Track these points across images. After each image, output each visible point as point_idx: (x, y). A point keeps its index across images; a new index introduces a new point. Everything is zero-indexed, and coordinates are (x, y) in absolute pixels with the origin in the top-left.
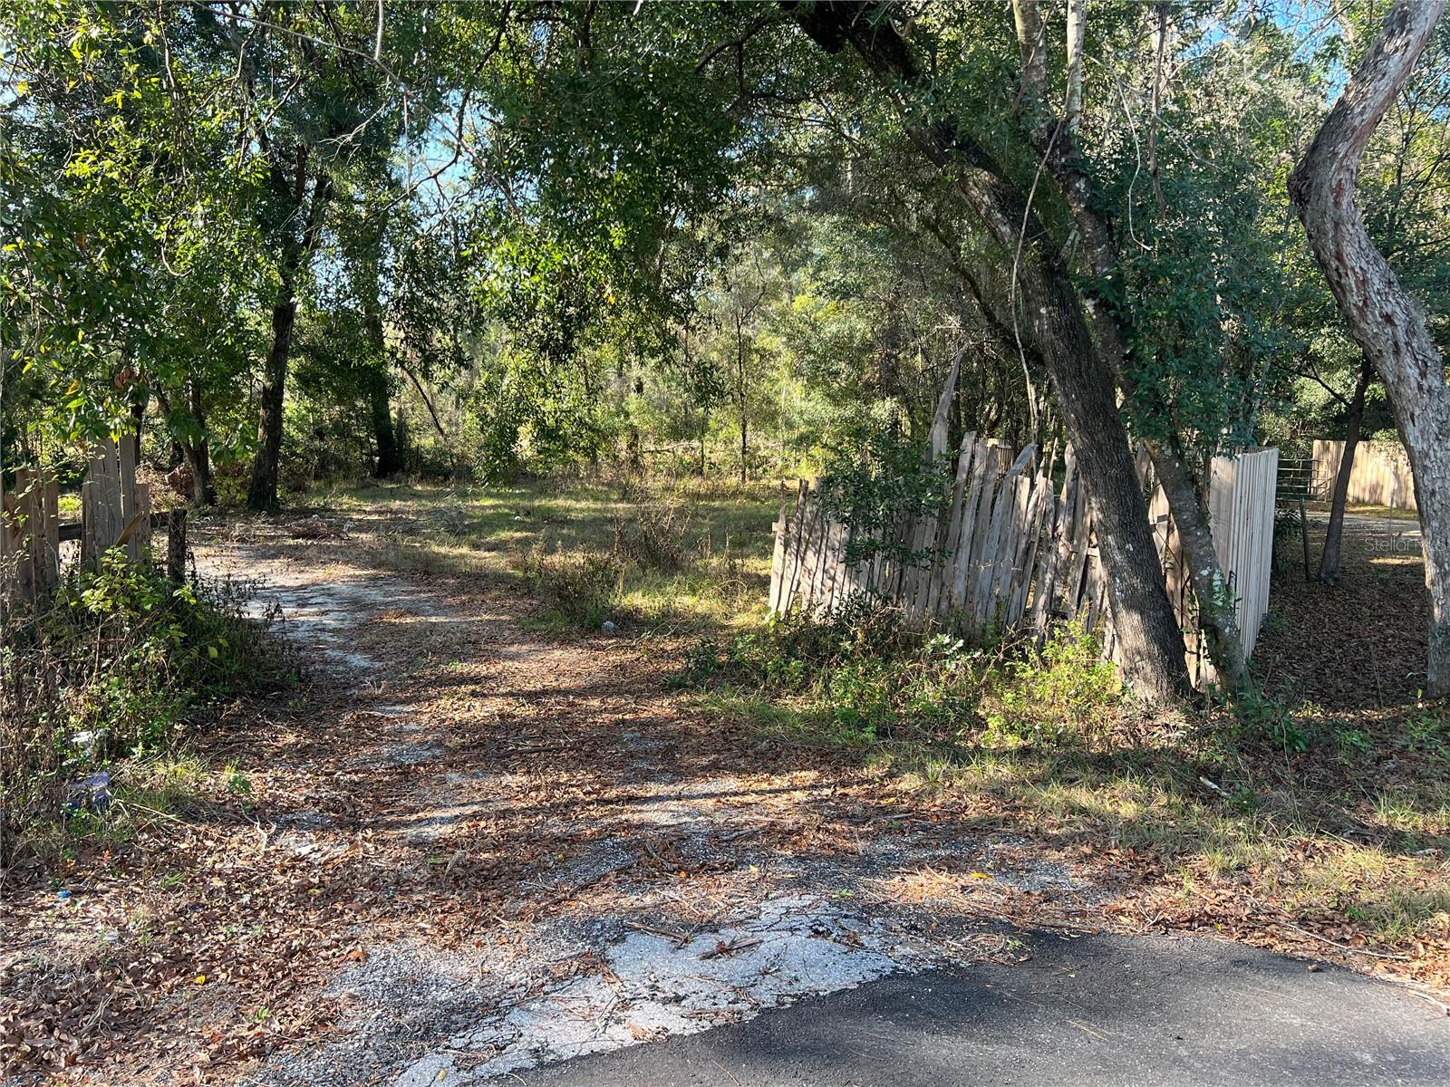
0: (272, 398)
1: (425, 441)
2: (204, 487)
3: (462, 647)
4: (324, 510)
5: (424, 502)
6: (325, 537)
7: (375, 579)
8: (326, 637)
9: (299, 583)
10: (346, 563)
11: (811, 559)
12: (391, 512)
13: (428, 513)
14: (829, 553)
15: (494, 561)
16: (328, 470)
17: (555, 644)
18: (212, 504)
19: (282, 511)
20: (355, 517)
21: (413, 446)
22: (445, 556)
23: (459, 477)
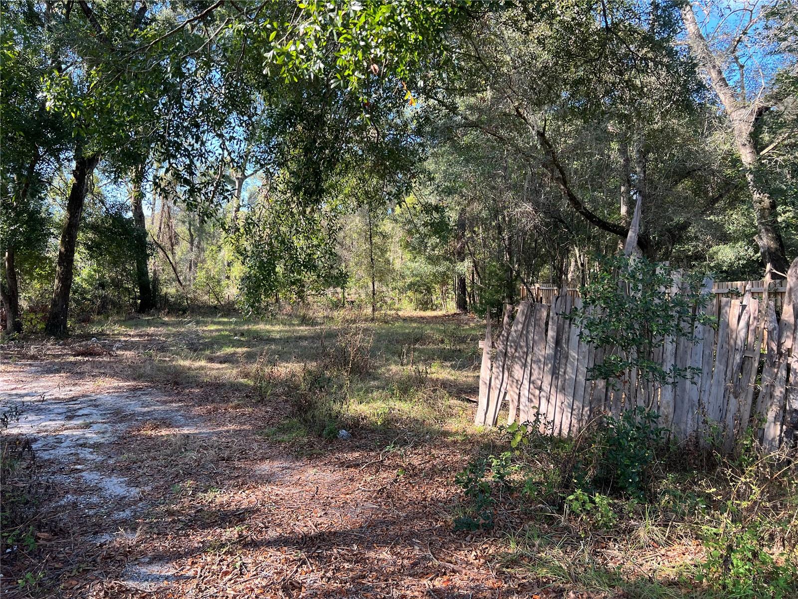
0: (66, 259)
1: (170, 290)
2: (13, 320)
3: (217, 465)
4: (102, 334)
5: (170, 328)
6: (99, 355)
7: (134, 389)
8: (86, 453)
9: (72, 394)
10: (112, 376)
11: (518, 372)
12: (148, 335)
13: (174, 335)
14: (534, 366)
15: (229, 373)
16: (106, 308)
17: (305, 459)
18: (19, 332)
19: (70, 336)
20: (123, 339)
21: (163, 293)
22: (189, 368)
23: (192, 312)
